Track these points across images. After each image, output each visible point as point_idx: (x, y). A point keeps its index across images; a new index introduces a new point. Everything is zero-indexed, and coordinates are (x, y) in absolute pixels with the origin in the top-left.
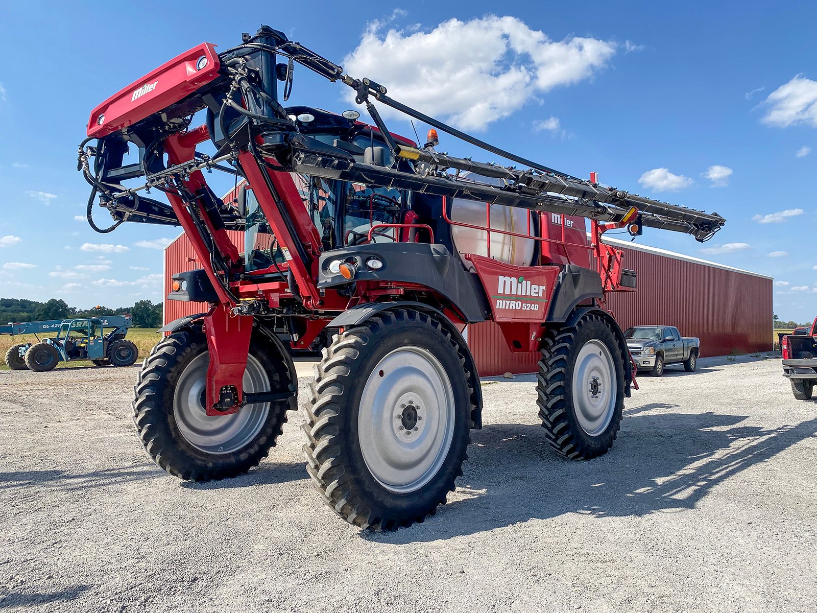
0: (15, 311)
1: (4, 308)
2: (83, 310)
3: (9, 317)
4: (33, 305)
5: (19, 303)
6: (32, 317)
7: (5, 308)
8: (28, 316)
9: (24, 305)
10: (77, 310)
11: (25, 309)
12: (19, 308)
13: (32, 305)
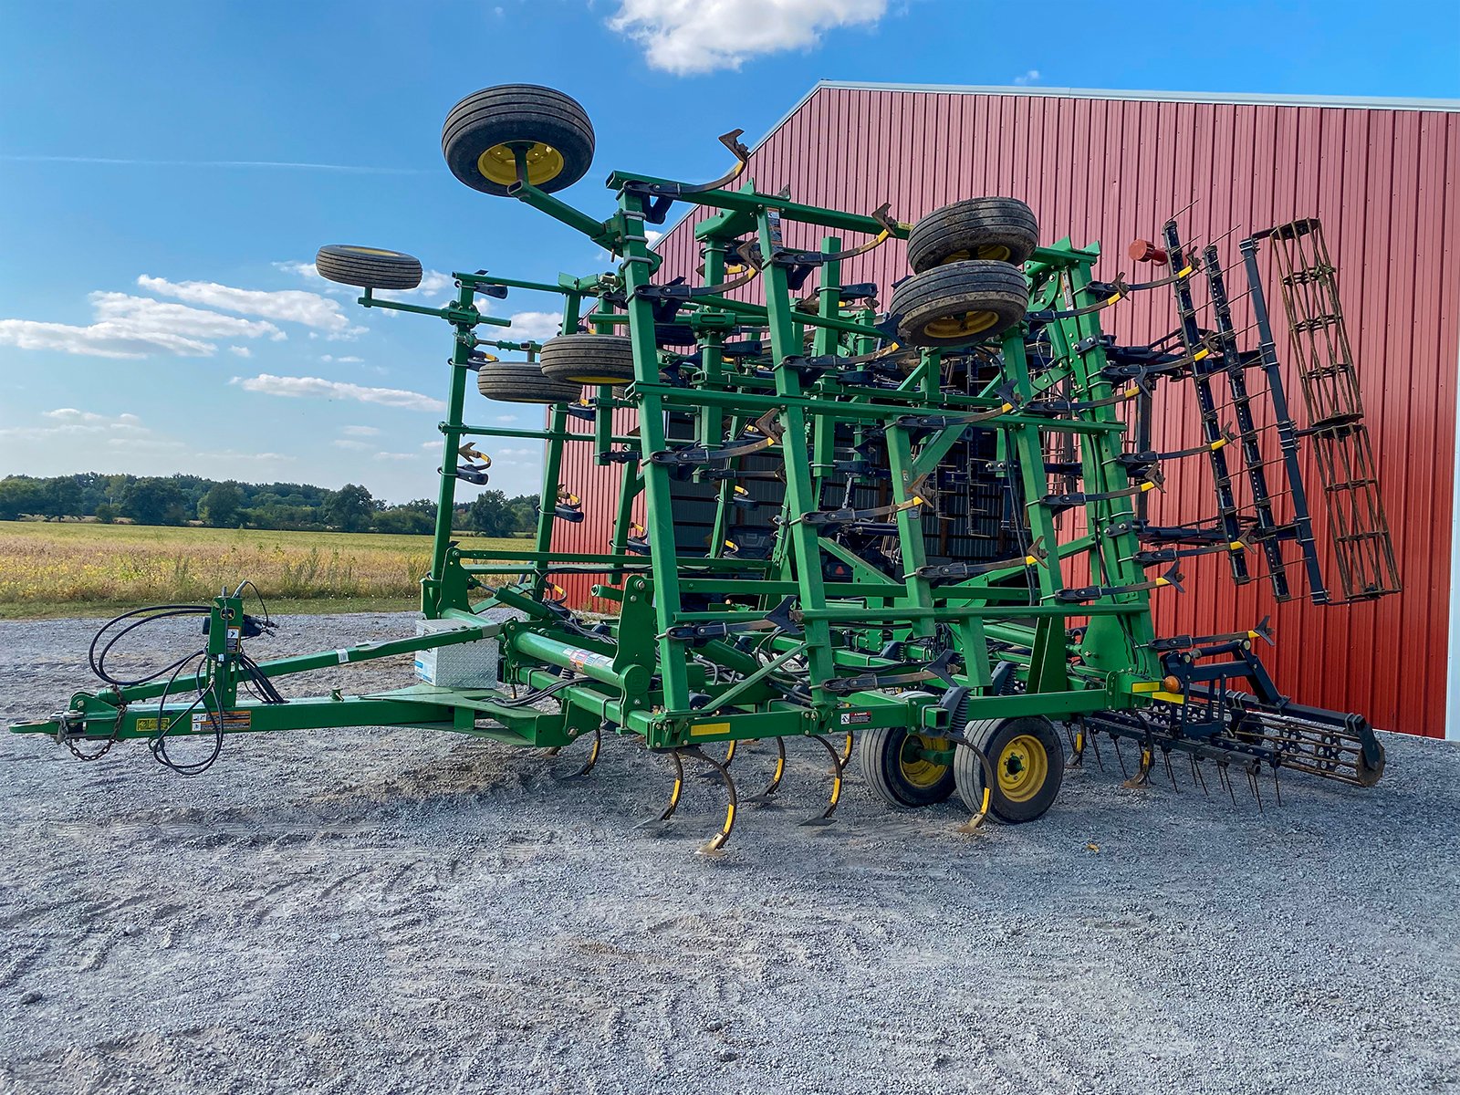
0: (295, 502)
1: (278, 497)
2: (397, 506)
3: (284, 512)
4: (322, 494)
5: (301, 490)
6: (319, 514)
7: (280, 497)
8: (313, 512)
9: (309, 493)
10: (387, 504)
11: (308, 500)
12: (301, 498)
13: (319, 494)
